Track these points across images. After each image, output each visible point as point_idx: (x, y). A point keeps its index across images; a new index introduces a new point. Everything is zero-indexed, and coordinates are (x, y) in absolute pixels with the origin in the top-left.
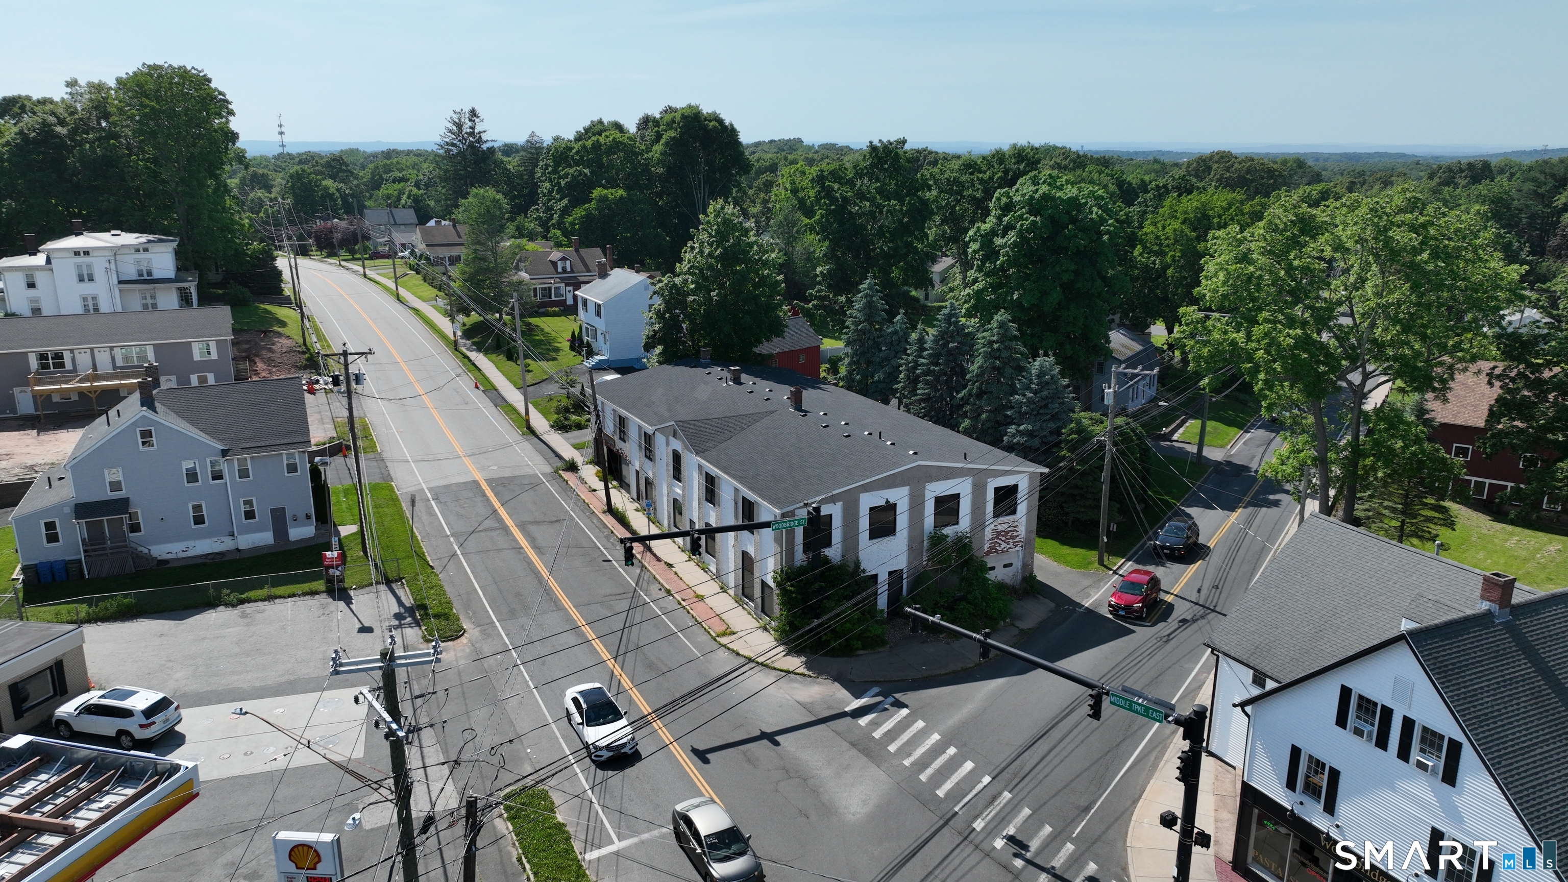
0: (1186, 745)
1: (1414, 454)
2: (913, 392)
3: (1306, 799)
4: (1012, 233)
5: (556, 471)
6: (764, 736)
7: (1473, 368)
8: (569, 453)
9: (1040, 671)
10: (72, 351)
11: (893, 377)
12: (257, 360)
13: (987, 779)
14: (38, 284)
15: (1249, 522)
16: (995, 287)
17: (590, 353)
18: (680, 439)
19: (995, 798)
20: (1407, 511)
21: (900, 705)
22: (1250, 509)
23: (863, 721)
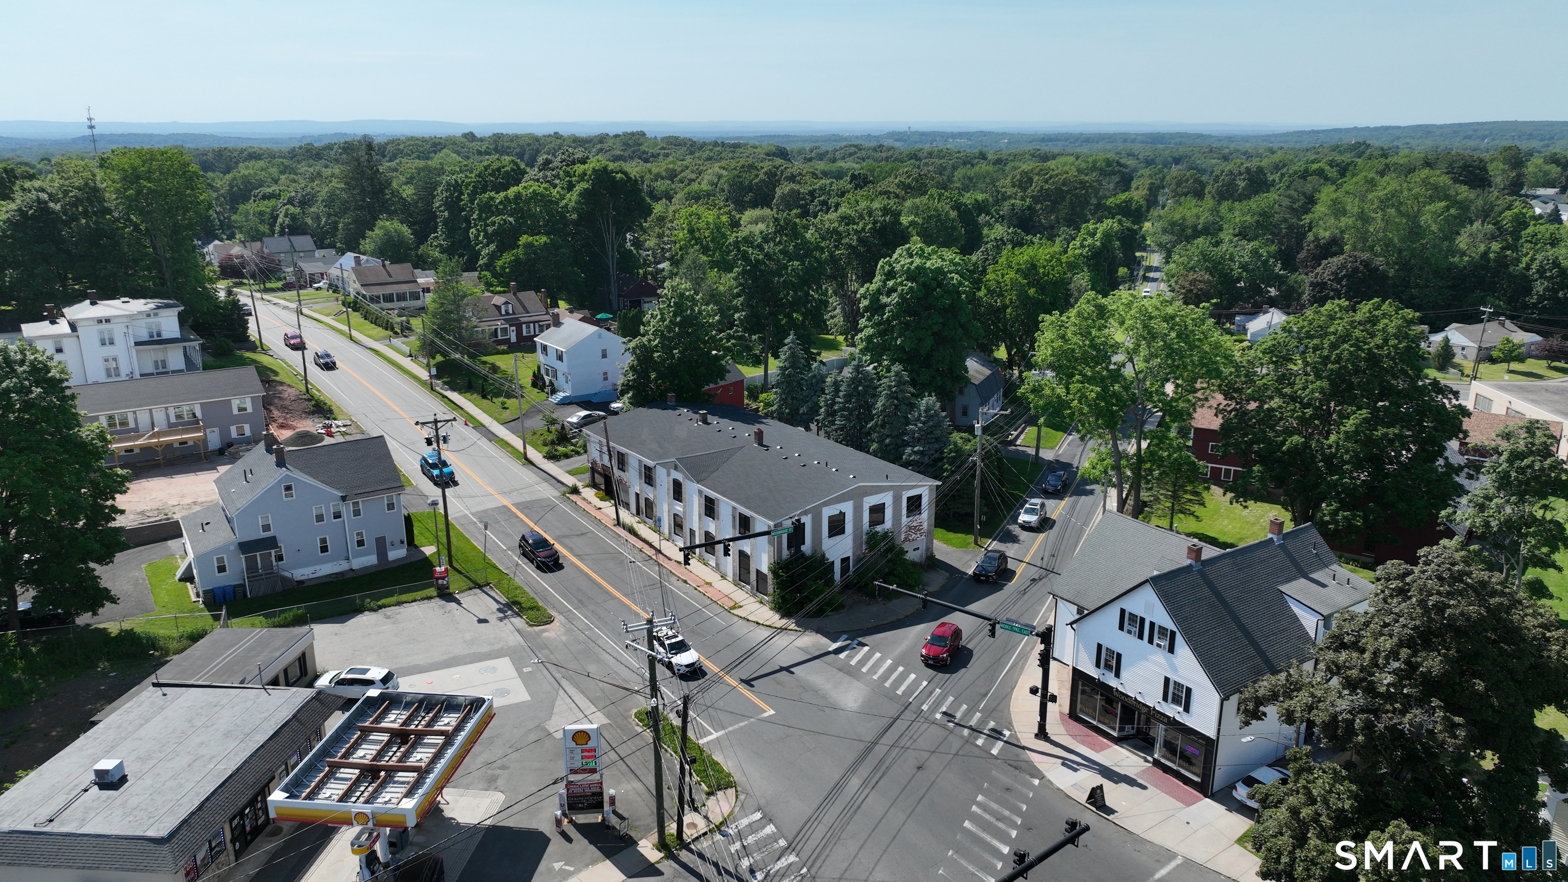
0: (1042, 647)
1: (1176, 459)
2: (833, 423)
3: (1106, 672)
4: (895, 295)
5: (564, 495)
6: (782, 669)
7: (1207, 404)
8: (570, 480)
9: (957, 613)
10: (134, 412)
11: (815, 410)
12: (272, 408)
13: (925, 683)
14: (65, 349)
15: (1073, 507)
16: (881, 334)
17: (554, 391)
18: (681, 471)
19: (931, 693)
20: (1175, 497)
21: (863, 645)
22: (1074, 498)
23: (842, 656)
